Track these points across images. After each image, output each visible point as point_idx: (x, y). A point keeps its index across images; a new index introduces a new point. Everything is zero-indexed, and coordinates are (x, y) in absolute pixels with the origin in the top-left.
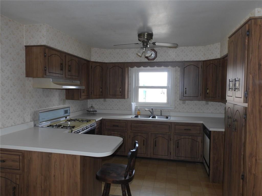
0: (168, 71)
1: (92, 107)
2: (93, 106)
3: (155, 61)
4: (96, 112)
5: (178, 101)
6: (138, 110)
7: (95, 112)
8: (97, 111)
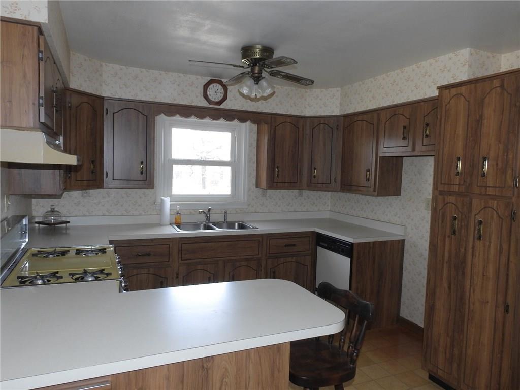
0: (231, 130)
1: (53, 211)
2: (56, 210)
3: (222, 106)
4: (68, 224)
5: (253, 192)
6: (177, 214)
7: (64, 225)
8: (69, 222)
